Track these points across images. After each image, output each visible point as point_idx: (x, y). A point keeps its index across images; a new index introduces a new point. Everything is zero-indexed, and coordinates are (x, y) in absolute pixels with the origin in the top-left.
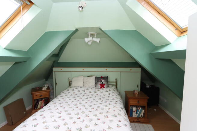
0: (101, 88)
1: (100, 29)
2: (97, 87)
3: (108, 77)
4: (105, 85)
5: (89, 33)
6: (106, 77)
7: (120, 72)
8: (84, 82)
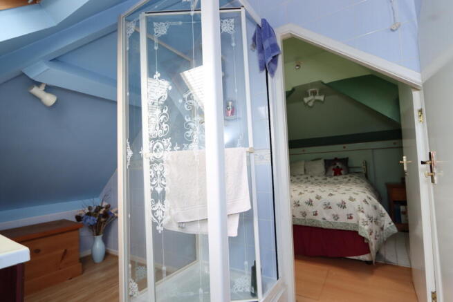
0: (335, 175)
1: (322, 83)
2: (328, 174)
3: (347, 158)
4: (341, 169)
5: (309, 91)
6: (344, 159)
7: (373, 149)
8: (306, 168)
